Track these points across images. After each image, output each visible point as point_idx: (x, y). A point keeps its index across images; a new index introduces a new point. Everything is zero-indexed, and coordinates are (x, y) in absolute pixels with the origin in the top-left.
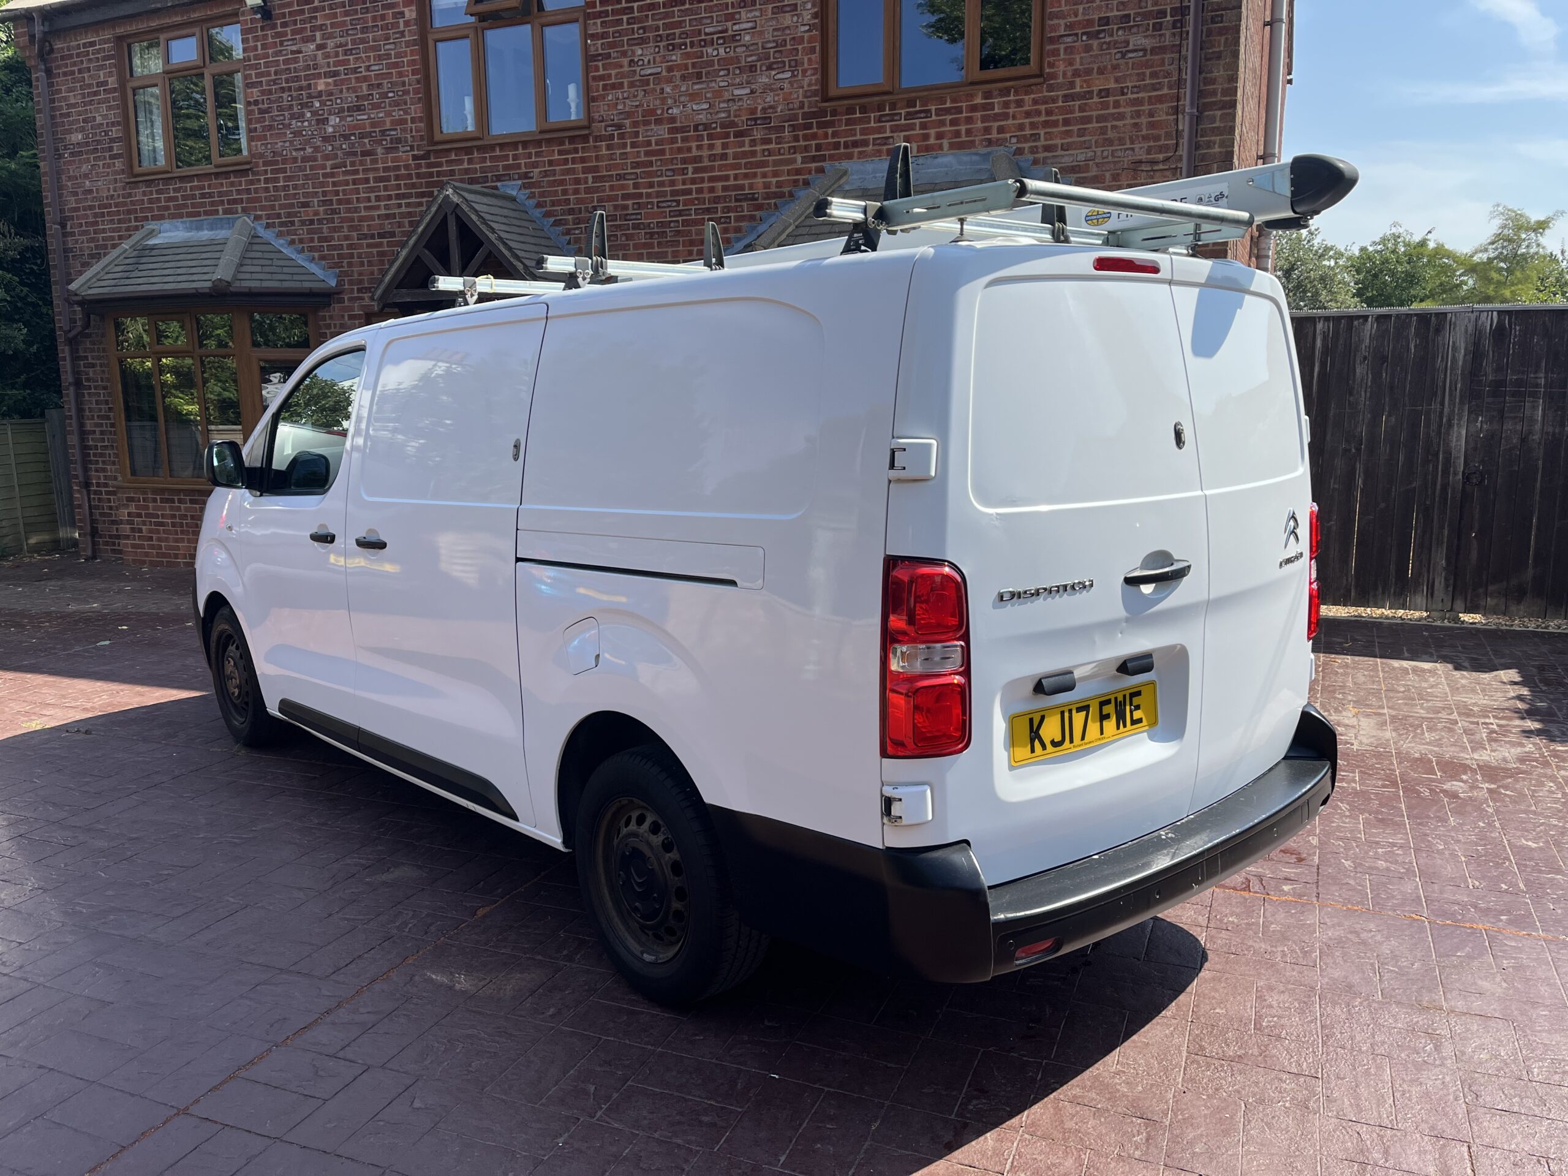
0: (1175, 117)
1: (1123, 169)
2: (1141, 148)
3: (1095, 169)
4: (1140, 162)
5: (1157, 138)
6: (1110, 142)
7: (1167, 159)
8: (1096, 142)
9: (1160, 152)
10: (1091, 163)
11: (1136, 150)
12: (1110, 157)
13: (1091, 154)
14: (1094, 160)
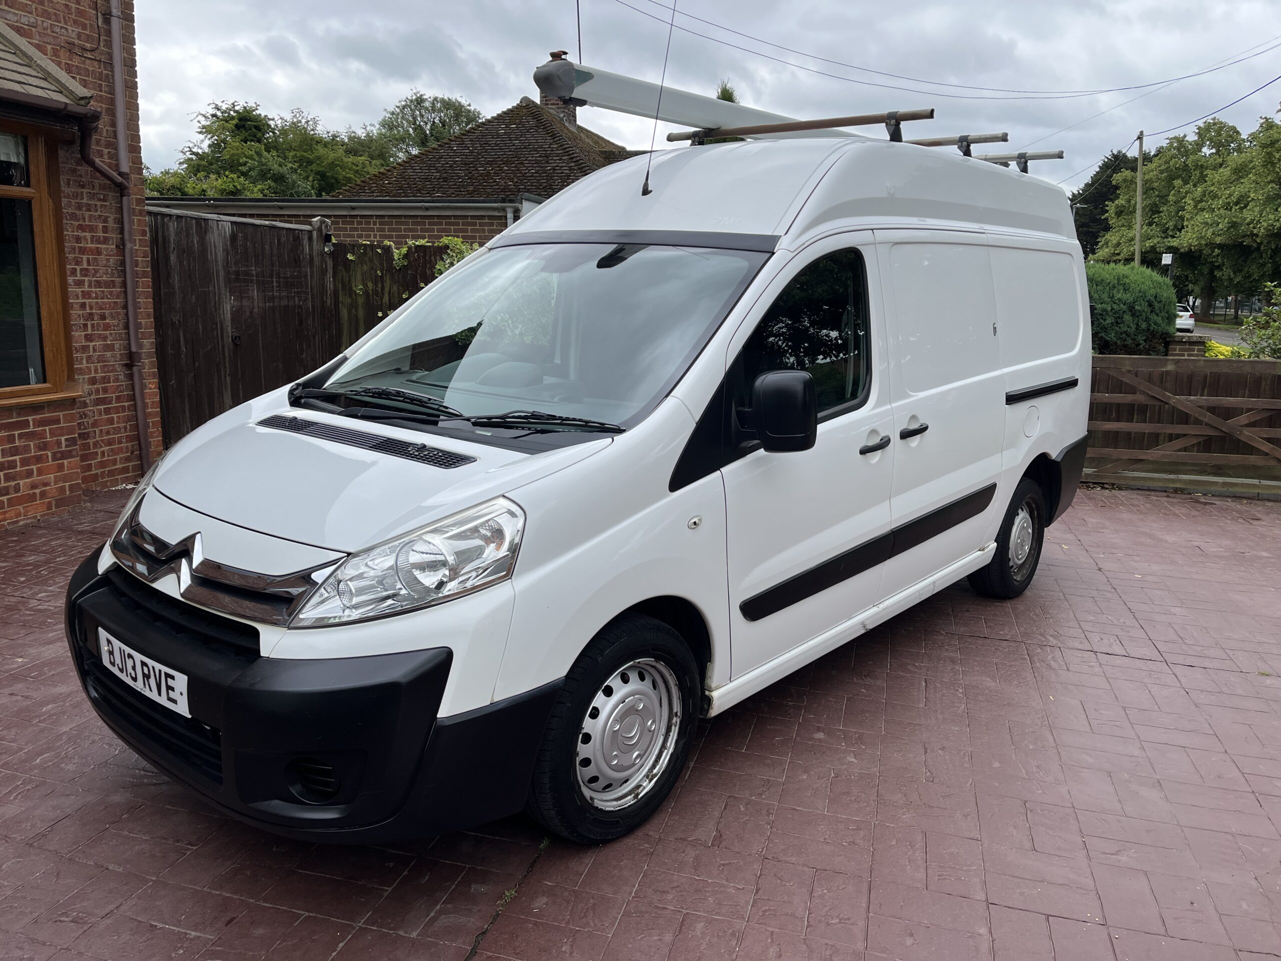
0: (94, 12)
1: (61, 47)
2: (73, 31)
3: (37, 37)
4: (74, 44)
5: (84, 27)
6: (46, 15)
7: (92, 50)
8: (36, 8)
9: (87, 41)
10: (34, 29)
11: (70, 31)
12: (49, 30)
13: (32, 20)
14: (35, 27)
